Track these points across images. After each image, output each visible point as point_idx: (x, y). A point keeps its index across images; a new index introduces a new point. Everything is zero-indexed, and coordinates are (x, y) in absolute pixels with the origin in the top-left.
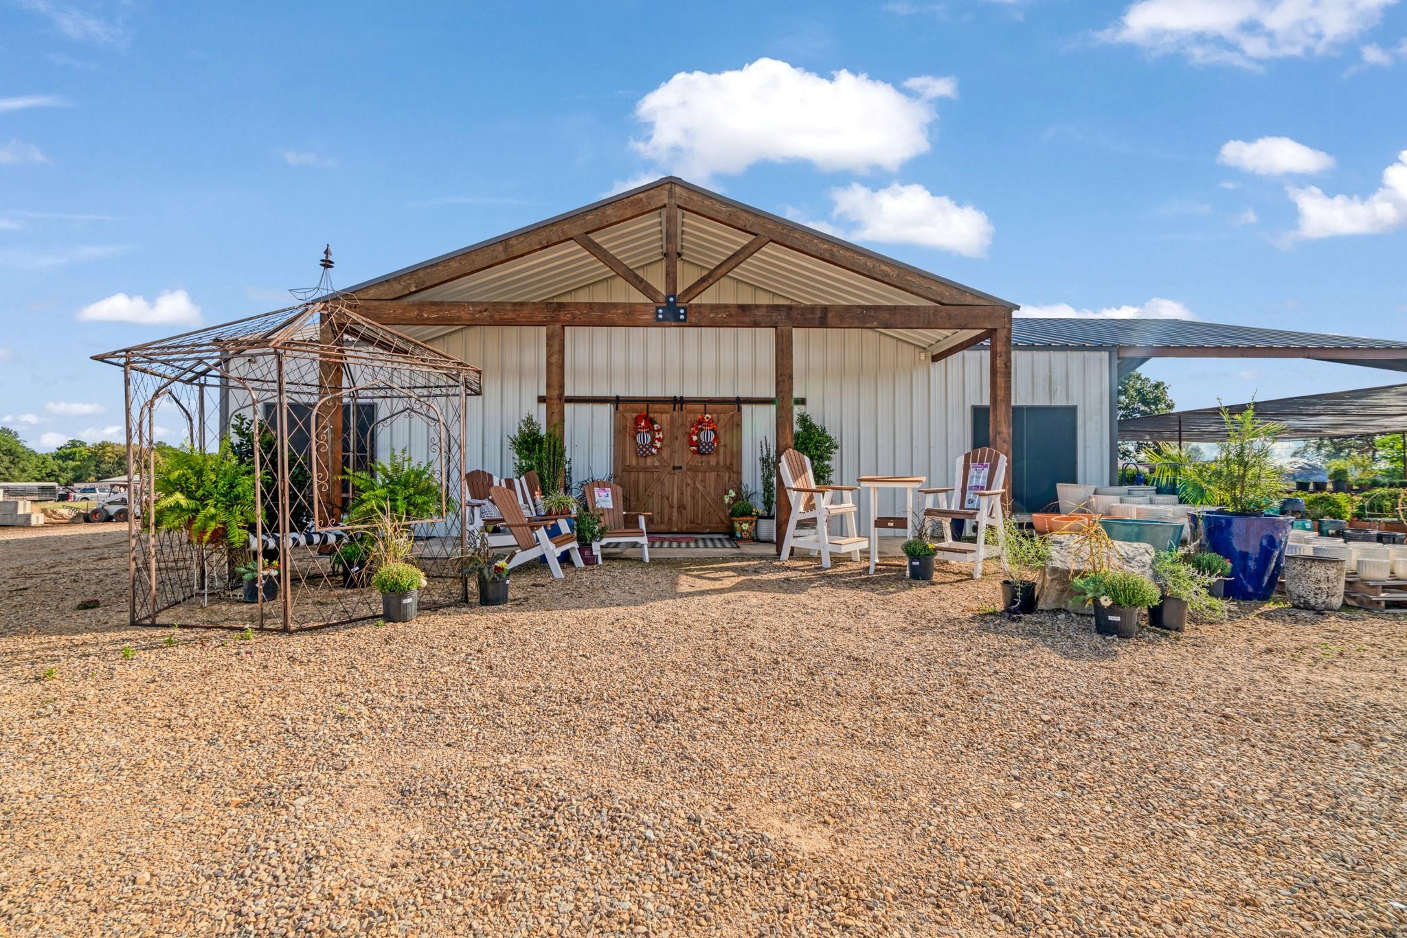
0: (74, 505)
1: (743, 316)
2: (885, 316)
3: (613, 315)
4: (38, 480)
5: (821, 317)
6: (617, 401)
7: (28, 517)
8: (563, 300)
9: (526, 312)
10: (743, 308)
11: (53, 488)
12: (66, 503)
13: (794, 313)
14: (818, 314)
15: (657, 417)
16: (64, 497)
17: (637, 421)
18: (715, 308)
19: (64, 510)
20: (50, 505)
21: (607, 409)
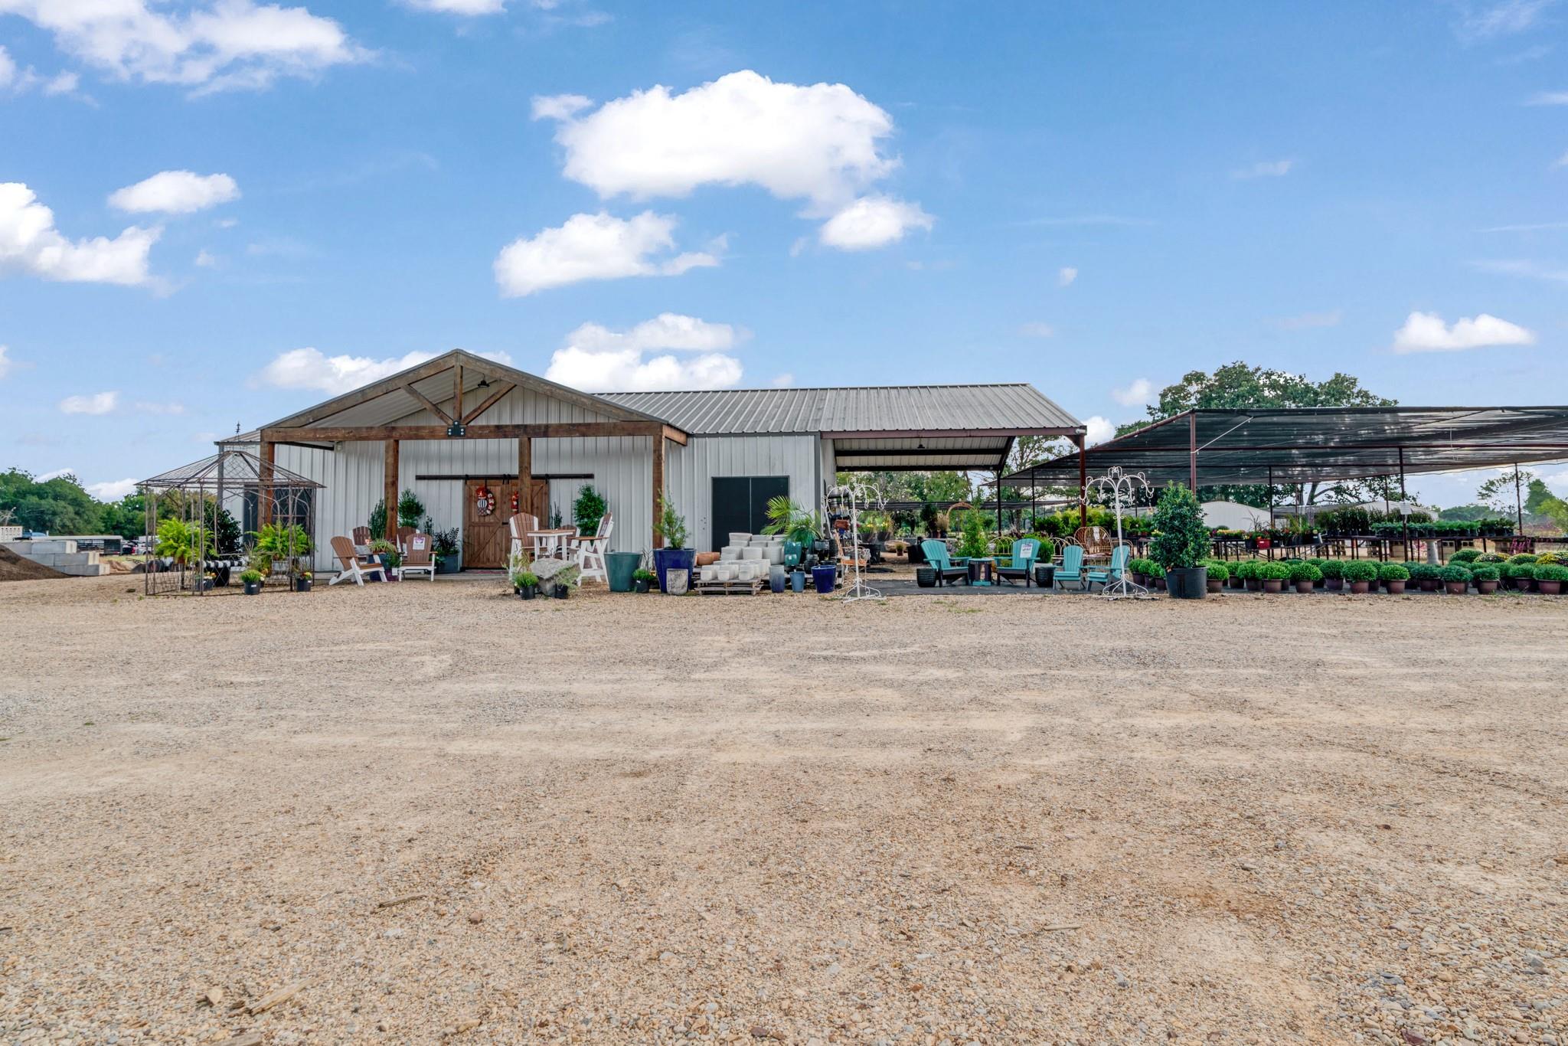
0: (137, 558)
1: (500, 432)
2: (583, 429)
3: (424, 433)
4: (102, 533)
5: (545, 431)
6: (466, 478)
7: (97, 567)
8: (393, 425)
9: (374, 433)
10: (498, 427)
11: (118, 541)
12: (130, 557)
13: (528, 429)
14: (543, 429)
15: (492, 488)
16: (128, 551)
17: (478, 491)
18: (482, 428)
19: (127, 562)
20: (115, 558)
21: (460, 483)
